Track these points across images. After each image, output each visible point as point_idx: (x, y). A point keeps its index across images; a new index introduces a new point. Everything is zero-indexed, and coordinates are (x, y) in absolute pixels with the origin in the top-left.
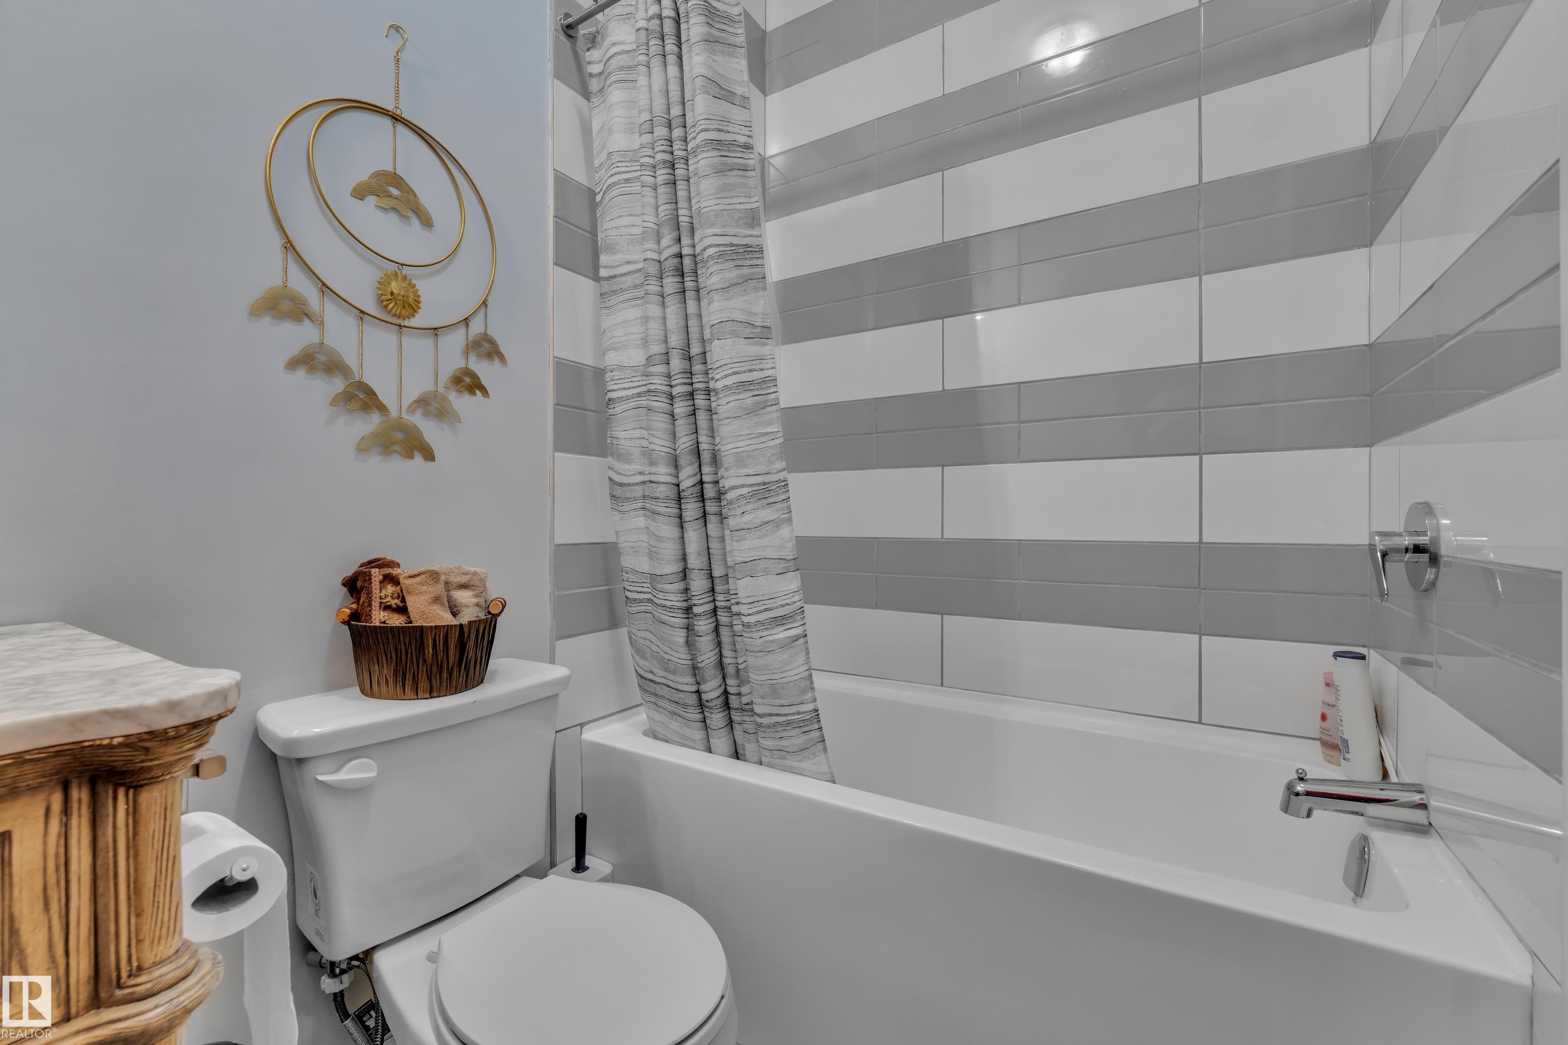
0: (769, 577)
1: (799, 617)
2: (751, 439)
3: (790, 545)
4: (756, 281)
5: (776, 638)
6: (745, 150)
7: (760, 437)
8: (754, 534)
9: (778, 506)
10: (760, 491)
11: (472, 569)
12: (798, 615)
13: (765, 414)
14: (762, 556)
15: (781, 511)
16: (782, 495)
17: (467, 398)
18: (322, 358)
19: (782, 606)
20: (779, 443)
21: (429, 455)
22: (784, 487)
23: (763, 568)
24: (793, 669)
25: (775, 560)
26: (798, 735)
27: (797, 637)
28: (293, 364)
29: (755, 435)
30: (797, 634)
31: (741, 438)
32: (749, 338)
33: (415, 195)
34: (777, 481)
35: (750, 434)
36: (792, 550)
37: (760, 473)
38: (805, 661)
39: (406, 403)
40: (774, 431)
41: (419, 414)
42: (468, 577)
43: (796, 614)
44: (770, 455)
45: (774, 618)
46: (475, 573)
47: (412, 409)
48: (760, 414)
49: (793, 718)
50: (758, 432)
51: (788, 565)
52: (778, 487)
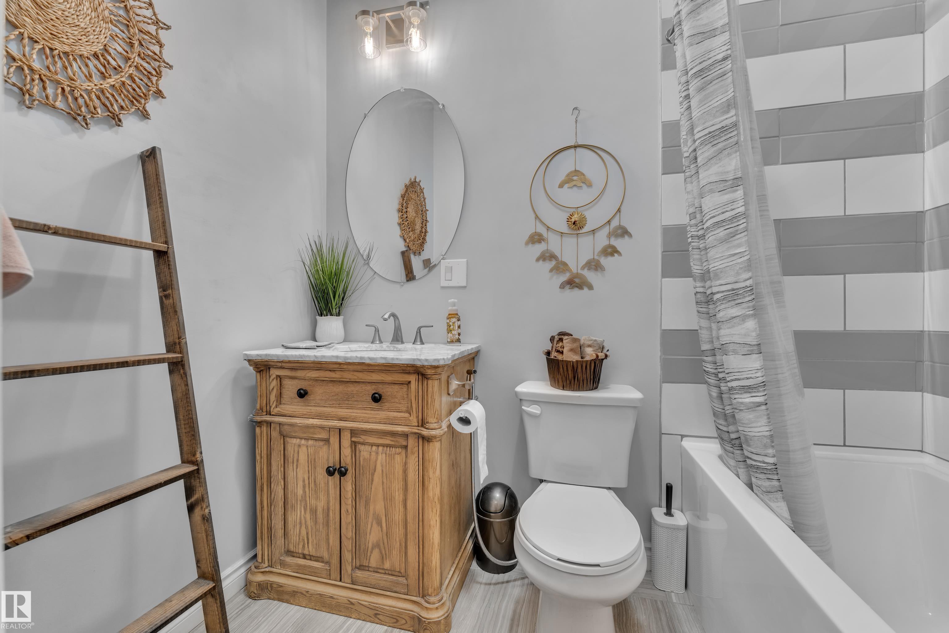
0: (737, 356)
1: (761, 389)
2: (723, 260)
3: (754, 334)
4: (729, 149)
5: (744, 401)
6: (724, 62)
7: (730, 257)
8: (726, 325)
9: (744, 305)
10: (729, 296)
11: (594, 338)
12: (760, 387)
13: (735, 240)
14: (731, 341)
15: (747, 309)
16: (748, 297)
17: (610, 258)
18: (547, 255)
19: (748, 378)
20: (746, 259)
21: (591, 287)
22: (750, 291)
23: (732, 349)
24: (756, 427)
25: (741, 345)
26: (764, 479)
27: (760, 404)
28: (538, 260)
29: (726, 257)
30: (760, 401)
31: (716, 260)
32: (722, 191)
33: (584, 175)
34: (744, 287)
35: (722, 257)
36: (755, 338)
37: (729, 282)
38: (766, 423)
39: (580, 265)
40: (741, 251)
41: (586, 270)
42: (592, 342)
43: (759, 386)
44: (738, 269)
45: (742, 386)
46: (595, 340)
47: (583, 268)
48: (731, 241)
49: (760, 464)
50: (729, 254)
51: (752, 348)
52: (744, 292)
